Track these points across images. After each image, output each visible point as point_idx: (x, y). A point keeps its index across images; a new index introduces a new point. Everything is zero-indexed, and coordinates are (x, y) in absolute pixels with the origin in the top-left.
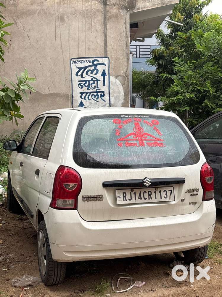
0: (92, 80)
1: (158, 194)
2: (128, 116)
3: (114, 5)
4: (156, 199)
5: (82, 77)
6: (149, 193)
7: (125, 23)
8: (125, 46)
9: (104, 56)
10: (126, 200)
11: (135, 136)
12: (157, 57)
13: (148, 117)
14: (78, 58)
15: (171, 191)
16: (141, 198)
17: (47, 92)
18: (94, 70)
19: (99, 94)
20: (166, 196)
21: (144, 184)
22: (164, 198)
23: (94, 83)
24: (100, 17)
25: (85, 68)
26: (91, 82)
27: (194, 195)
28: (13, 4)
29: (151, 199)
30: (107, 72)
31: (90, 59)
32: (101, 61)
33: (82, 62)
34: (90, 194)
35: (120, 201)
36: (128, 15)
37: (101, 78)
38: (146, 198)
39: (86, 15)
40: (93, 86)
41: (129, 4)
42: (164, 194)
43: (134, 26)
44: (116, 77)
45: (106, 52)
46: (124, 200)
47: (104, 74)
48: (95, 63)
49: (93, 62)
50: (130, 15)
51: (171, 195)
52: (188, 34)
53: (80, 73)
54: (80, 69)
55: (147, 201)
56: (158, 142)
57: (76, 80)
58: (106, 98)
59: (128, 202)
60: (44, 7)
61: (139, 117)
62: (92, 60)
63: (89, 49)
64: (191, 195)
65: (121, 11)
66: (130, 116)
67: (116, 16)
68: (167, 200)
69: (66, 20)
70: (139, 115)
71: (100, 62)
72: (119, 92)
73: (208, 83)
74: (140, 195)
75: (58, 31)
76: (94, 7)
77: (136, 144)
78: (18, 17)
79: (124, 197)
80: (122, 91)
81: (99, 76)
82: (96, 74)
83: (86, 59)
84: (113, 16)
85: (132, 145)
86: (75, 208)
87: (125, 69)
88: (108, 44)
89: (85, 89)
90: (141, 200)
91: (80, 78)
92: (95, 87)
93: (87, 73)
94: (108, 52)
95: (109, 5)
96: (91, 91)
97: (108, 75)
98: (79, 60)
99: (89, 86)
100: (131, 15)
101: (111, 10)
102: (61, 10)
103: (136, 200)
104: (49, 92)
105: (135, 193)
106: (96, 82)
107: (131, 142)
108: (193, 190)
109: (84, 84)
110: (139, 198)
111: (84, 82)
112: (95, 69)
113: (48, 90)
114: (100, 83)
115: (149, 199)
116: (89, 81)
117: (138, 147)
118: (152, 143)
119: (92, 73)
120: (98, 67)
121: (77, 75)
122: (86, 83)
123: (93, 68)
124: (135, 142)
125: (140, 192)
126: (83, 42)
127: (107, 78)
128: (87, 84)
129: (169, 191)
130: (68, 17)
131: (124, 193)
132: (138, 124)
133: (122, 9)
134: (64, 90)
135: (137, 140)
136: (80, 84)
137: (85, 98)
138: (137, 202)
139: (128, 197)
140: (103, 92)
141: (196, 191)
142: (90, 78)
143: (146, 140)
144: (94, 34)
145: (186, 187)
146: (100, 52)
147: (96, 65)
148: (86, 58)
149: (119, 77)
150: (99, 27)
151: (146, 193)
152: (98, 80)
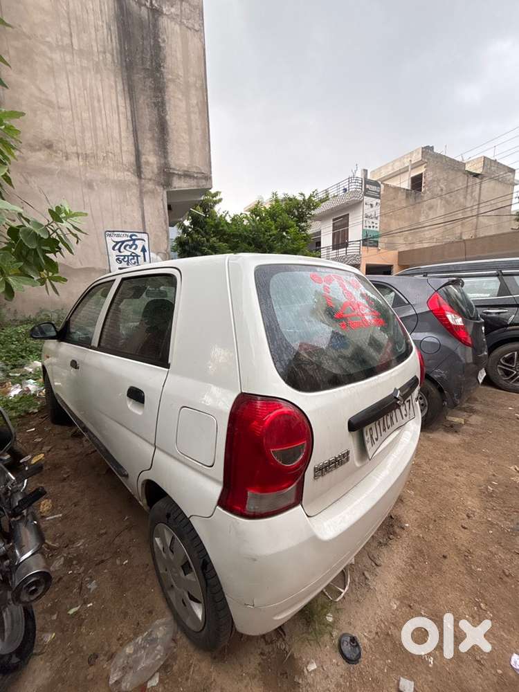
0: (131, 255)
3: (150, 180)
5: (120, 252)
7: (162, 200)
8: (164, 223)
9: (142, 231)
14: (114, 231)
17: (79, 266)
18: (132, 245)
23: (134, 259)
24: (134, 191)
25: (123, 242)
26: (130, 258)
30: (147, 248)
31: (127, 234)
32: (139, 236)
33: (118, 236)
36: (165, 193)
37: (142, 254)
39: (120, 186)
40: (133, 261)
41: (165, 182)
44: (157, 254)
45: (144, 226)
47: (144, 250)
48: (134, 237)
49: (131, 236)
50: (167, 193)
53: (117, 247)
54: (117, 243)
57: (113, 254)
60: (66, 168)
62: (130, 234)
63: (125, 222)
65: (157, 187)
67: (153, 192)
69: (96, 188)
71: (139, 238)
75: (86, 199)
76: (127, 178)
78: (30, 175)
81: (138, 252)
82: (135, 249)
83: (123, 233)
84: (149, 191)
87: (166, 247)
89: (124, 265)
91: (117, 252)
92: (135, 262)
93: (125, 248)
94: (147, 228)
95: (145, 179)
96: (130, 266)
97: (148, 251)
98: (116, 233)
99: (128, 261)
101: (147, 185)
102: (88, 175)
104: (82, 267)
106: (136, 258)
109: (123, 259)
111: (123, 257)
112: (134, 244)
113: (79, 263)
114: (141, 259)
116: (128, 256)
119: (130, 248)
120: (137, 242)
121: (113, 248)
122: (125, 258)
123: (131, 243)
126: (118, 214)
127: (147, 254)
128: (126, 260)
130: (97, 185)
133: (158, 185)
134: (99, 265)
136: (118, 259)
142: (129, 254)
144: (130, 207)
146: (137, 226)
147: (134, 240)
148: (123, 231)
149: (160, 254)
150: (135, 200)
152: (137, 256)
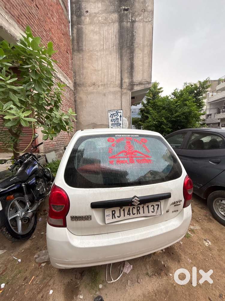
1: (146, 209)
2: (121, 136)
3: (125, 89)
4: (144, 213)
5: (112, 118)
6: (137, 208)
7: (129, 96)
8: (129, 105)
9: (121, 109)
10: (115, 218)
11: (126, 153)
12: (142, 111)
13: (138, 136)
15: (158, 205)
16: (130, 214)
17: (99, 124)
19: (119, 124)
20: (153, 210)
21: (133, 203)
22: (152, 213)
24: (119, 94)
25: (114, 114)
26: (116, 120)
27: (177, 205)
28: (86, 90)
29: (140, 213)
30: (122, 116)
34: (78, 215)
35: (109, 220)
38: (135, 214)
39: (114, 93)
40: (116, 121)
41: (131, 88)
42: (151, 209)
43: (133, 98)
44: (126, 118)
45: (122, 107)
46: (113, 218)
47: (121, 116)
48: (117, 112)
51: (158, 209)
52: (154, 101)
53: (111, 116)
54: (112, 114)
55: (136, 216)
56: (147, 158)
57: (110, 119)
58: (121, 126)
59: (117, 219)
60: (98, 90)
61: (130, 136)
62: (116, 111)
63: (115, 106)
64: (175, 206)
65: (128, 91)
66: (122, 136)
67: (126, 93)
68: (154, 214)
69: (106, 95)
70: (130, 134)
71: (119, 112)
72: (127, 123)
73: (163, 118)
74: (129, 211)
75: (103, 100)
76: (117, 90)
77: (126, 162)
78: (88, 95)
79: (113, 215)
80: (128, 123)
81: (119, 117)
82: (118, 116)
84: (125, 93)
85: (123, 162)
86: (65, 225)
87: (129, 114)
88: (123, 105)
89: (113, 122)
90: (130, 215)
91: (111, 118)
93: (114, 116)
95: (123, 89)
96: (116, 123)
98: (111, 111)
100: (132, 93)
101: (124, 91)
102: (104, 91)
103: (124, 216)
105: (124, 210)
107: (122, 160)
108: (177, 202)
110: (128, 214)
112: (117, 114)
113: (99, 122)
114: (119, 120)
115: (137, 214)
116: (115, 119)
117: (128, 165)
118: (142, 160)
119: (116, 116)
120: (118, 114)
123: (116, 114)
124: (126, 159)
125: (129, 208)
126: (113, 104)
127: (122, 118)
128: (114, 121)
129: (156, 205)
131: (112, 211)
132: (129, 142)
133: (128, 90)
134: (105, 123)
135: (128, 157)
136: (111, 121)
137: (113, 126)
138: (125, 218)
139: (117, 214)
140: (120, 123)
141: (179, 202)
142: (115, 118)
143: (135, 157)
144: (117, 101)
145: (171, 200)
146: (119, 108)
147: (118, 113)
148: (114, 110)
149: (127, 118)
150: (119, 98)
151: (135, 208)
152: (118, 119)
